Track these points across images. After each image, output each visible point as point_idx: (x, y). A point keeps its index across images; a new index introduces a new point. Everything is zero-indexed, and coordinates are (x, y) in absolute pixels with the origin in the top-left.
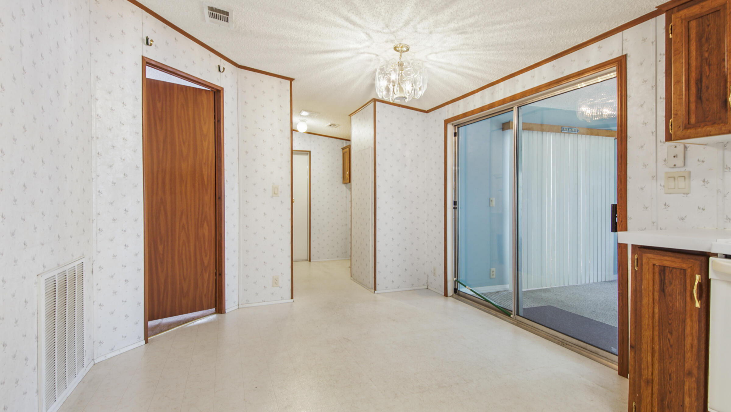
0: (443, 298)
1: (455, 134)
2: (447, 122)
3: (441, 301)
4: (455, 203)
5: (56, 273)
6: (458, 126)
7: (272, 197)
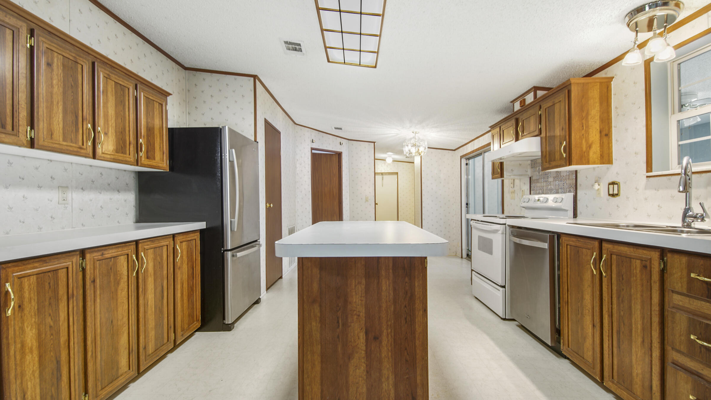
0: (461, 259)
1: (467, 164)
2: (462, 157)
3: (459, 260)
4: (467, 204)
5: (292, 227)
6: (468, 159)
7: (365, 202)
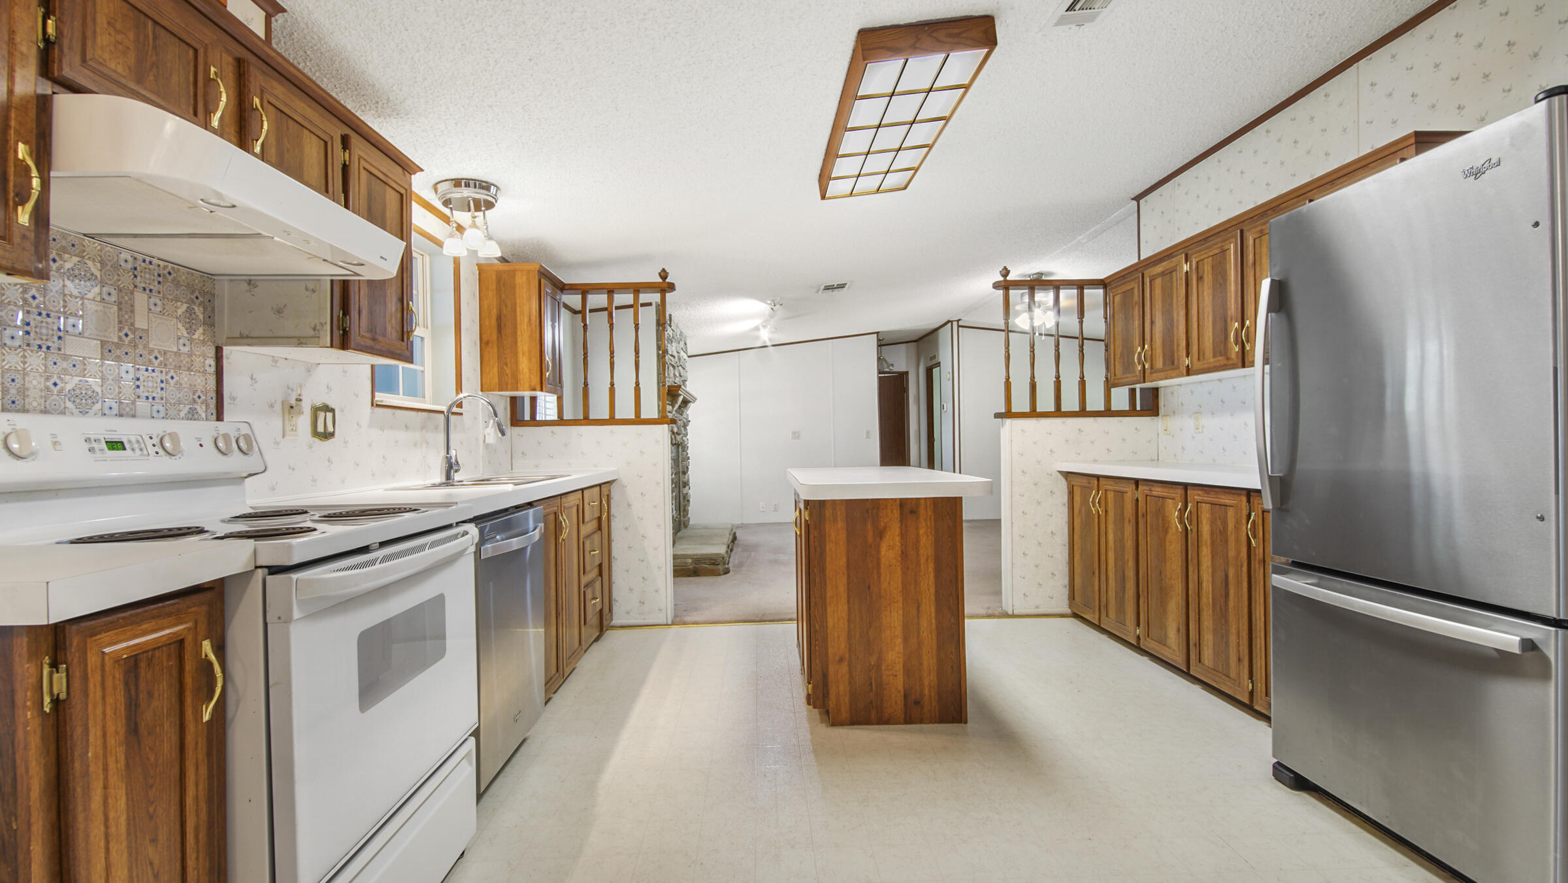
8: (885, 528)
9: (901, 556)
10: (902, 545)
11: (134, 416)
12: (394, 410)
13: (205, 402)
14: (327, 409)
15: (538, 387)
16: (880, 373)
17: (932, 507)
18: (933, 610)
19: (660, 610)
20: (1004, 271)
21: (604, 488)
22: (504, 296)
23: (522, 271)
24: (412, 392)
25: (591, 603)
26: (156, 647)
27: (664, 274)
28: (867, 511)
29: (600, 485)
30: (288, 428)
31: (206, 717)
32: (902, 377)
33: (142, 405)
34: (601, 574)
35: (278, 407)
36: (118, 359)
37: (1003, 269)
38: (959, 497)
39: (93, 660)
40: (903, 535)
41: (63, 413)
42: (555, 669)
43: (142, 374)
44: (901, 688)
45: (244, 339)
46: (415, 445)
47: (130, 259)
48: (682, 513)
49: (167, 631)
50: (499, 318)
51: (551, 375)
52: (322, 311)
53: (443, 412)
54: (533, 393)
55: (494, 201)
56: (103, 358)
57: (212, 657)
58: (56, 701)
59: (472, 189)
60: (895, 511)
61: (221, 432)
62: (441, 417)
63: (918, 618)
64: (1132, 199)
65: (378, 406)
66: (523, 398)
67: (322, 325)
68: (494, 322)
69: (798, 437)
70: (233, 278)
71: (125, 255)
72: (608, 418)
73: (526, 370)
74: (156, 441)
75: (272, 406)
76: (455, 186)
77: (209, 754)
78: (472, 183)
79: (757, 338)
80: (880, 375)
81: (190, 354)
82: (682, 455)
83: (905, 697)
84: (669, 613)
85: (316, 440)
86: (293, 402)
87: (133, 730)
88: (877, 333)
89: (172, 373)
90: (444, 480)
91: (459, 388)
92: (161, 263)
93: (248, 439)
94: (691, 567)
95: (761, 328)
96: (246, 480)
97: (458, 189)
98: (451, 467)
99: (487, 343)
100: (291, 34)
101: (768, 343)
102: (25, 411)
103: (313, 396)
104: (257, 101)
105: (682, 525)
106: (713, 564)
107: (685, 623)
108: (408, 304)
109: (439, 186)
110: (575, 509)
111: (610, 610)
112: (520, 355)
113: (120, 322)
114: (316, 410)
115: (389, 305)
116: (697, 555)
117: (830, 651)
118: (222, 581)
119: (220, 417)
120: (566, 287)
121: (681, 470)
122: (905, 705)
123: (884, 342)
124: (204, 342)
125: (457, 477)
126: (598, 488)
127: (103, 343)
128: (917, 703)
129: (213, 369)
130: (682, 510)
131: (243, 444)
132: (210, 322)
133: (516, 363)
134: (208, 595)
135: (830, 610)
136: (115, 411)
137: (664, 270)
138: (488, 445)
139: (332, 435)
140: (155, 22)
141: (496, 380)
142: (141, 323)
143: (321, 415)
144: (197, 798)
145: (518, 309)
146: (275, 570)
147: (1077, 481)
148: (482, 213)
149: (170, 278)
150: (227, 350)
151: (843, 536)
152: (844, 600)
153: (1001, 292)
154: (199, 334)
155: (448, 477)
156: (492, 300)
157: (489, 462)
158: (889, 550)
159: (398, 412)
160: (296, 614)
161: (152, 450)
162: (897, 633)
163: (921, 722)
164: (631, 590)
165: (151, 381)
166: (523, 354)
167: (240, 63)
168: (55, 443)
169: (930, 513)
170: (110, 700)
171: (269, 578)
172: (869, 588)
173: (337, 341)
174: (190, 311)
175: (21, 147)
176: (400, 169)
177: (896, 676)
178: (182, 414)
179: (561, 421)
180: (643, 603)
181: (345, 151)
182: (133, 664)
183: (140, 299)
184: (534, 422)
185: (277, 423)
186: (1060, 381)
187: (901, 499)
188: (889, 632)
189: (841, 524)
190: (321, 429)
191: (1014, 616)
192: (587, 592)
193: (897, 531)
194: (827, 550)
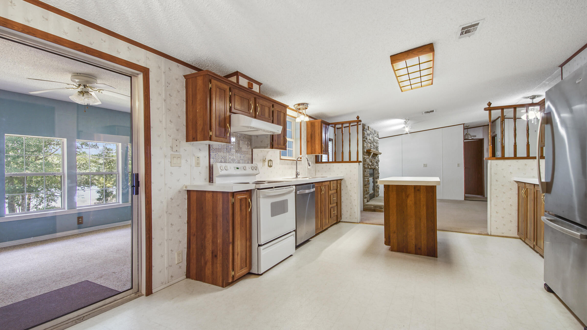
8: (409, 195)
9: (414, 204)
10: (415, 200)
11: (240, 163)
12: (285, 160)
13: (250, 160)
14: (271, 160)
15: (321, 153)
16: (465, 140)
17: (425, 189)
18: (425, 221)
19: (356, 218)
20: (489, 104)
21: (339, 182)
22: (312, 129)
23: (317, 122)
24: (291, 155)
25: (332, 213)
26: (243, 198)
27: (358, 117)
28: (403, 189)
29: (337, 180)
30: (264, 165)
31: (249, 211)
32: (481, 142)
33: (241, 161)
34: (337, 205)
35: (262, 160)
36: (238, 153)
37: (488, 103)
38: (435, 186)
39: (237, 198)
40: (415, 197)
41: (231, 163)
42: (320, 226)
43: (241, 155)
44: (414, 243)
45: (256, 147)
46: (290, 168)
47: (239, 135)
48: (375, 192)
49: (245, 196)
50: (311, 135)
51: (324, 149)
52: (268, 141)
53: (296, 160)
54: (321, 154)
55: (307, 107)
56: (236, 153)
57: (250, 201)
58: (233, 203)
59: (302, 106)
60: (412, 190)
61: (252, 166)
62: (295, 161)
63: (420, 223)
64: (559, 67)
65: (281, 159)
66: (319, 155)
67: (269, 144)
68: (310, 136)
69: (426, 166)
70: (254, 136)
71: (239, 134)
72: (341, 161)
73: (317, 148)
74: (243, 167)
75: (261, 160)
76: (298, 105)
77: (249, 216)
78: (302, 104)
79: (404, 131)
80: (465, 141)
81: (248, 151)
82: (375, 172)
83: (415, 246)
84: (358, 219)
85: (269, 167)
86: (264, 159)
87: (241, 209)
88: (464, 124)
89: (245, 155)
90: (296, 177)
91: (301, 154)
92: (244, 135)
93: (256, 167)
94: (373, 208)
95: (406, 127)
96: (256, 175)
97: (299, 106)
98: (297, 174)
99: (308, 142)
100: (264, 87)
101: (408, 133)
102: (226, 163)
103: (268, 158)
104: (257, 105)
105: (375, 196)
106: (380, 208)
107: (363, 223)
108: (285, 137)
109: (295, 106)
110: (327, 186)
111: (341, 216)
112: (316, 144)
113: (238, 146)
114: (269, 161)
115: (281, 138)
116: (375, 205)
117: (391, 229)
118: (251, 190)
119: (252, 163)
120: (330, 124)
121: (375, 177)
122: (416, 248)
123: (467, 128)
124: (250, 149)
125: (299, 176)
126: (336, 181)
127: (236, 150)
128: (419, 249)
129: (251, 154)
130: (375, 191)
131: (256, 168)
132: (251, 145)
133: (315, 147)
134: (249, 192)
135: (391, 217)
136: (237, 162)
137: (358, 116)
138: (308, 168)
139: (272, 166)
140: (243, 98)
141: (310, 151)
142: (241, 146)
143: (270, 162)
144: (248, 223)
145: (316, 132)
146: (258, 189)
147: (521, 185)
148: (305, 110)
149: (245, 137)
150: (253, 150)
151: (395, 196)
152: (395, 215)
153: (488, 112)
154: (249, 147)
155: (297, 176)
156: (310, 131)
157: (309, 173)
158: (410, 201)
159: (286, 160)
160: (261, 197)
161: (242, 169)
162: (413, 227)
163: (421, 255)
164: (347, 211)
165: (242, 156)
166: (317, 144)
167: (255, 98)
168: (230, 168)
169: (424, 191)
170: (238, 204)
171: (257, 190)
172: (403, 212)
173: (271, 147)
174: (248, 143)
175: (228, 124)
176: (284, 107)
177: (412, 239)
178: (247, 162)
179: (328, 162)
180: (351, 216)
181: (273, 108)
182: (241, 200)
183: (241, 142)
184: (322, 162)
185: (262, 164)
186: (516, 145)
187: (414, 185)
188: (410, 226)
189: (394, 193)
190: (270, 165)
191: (491, 235)
192: (331, 209)
193: (413, 196)
194: (390, 200)
